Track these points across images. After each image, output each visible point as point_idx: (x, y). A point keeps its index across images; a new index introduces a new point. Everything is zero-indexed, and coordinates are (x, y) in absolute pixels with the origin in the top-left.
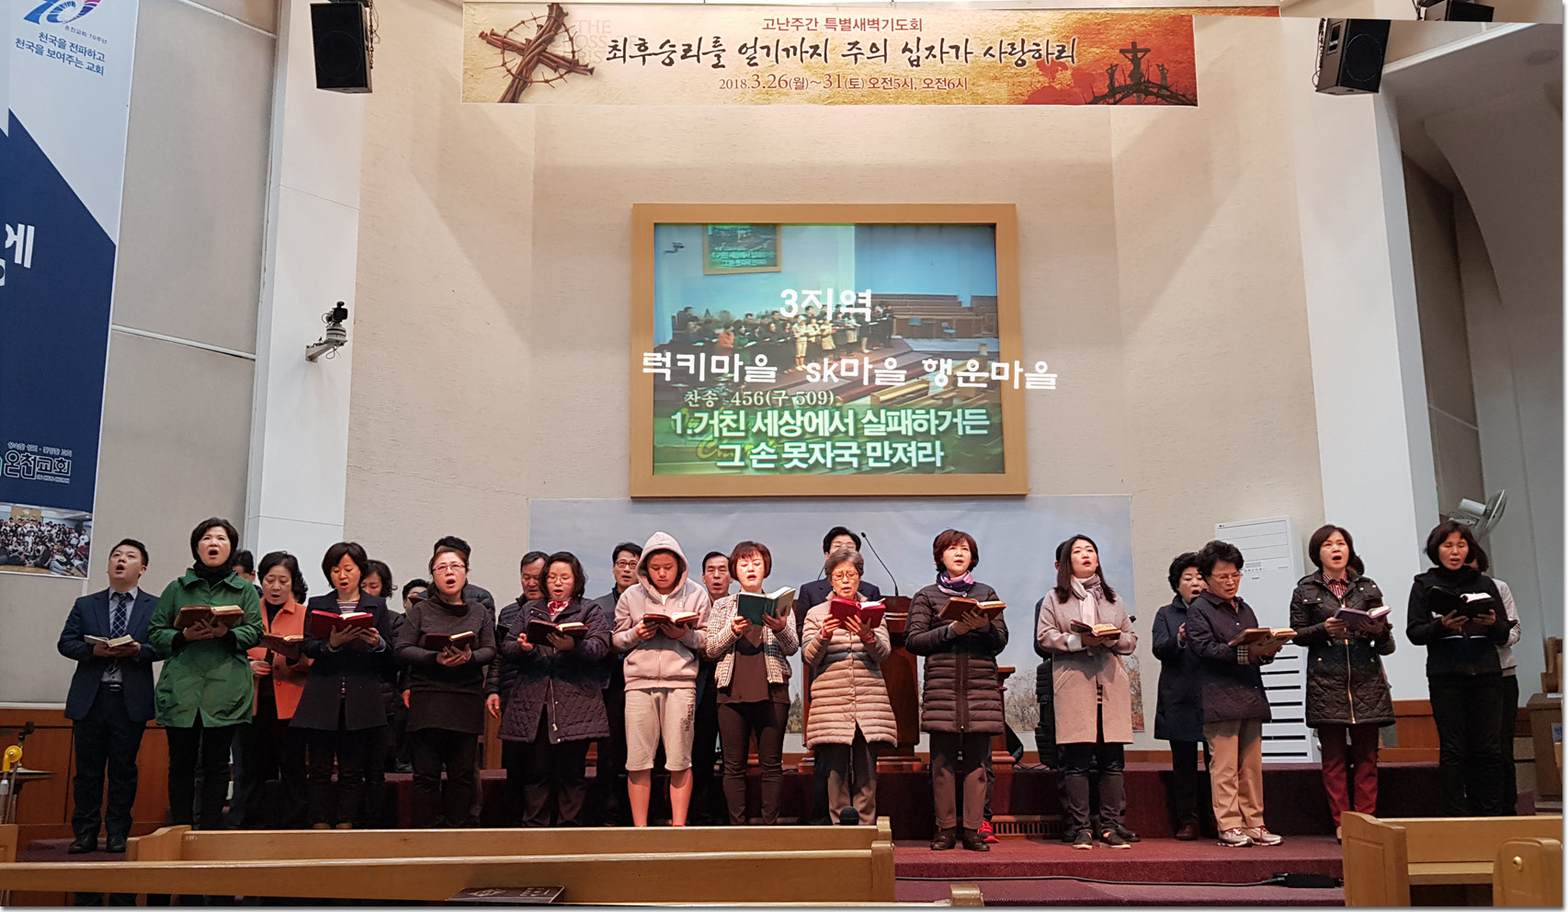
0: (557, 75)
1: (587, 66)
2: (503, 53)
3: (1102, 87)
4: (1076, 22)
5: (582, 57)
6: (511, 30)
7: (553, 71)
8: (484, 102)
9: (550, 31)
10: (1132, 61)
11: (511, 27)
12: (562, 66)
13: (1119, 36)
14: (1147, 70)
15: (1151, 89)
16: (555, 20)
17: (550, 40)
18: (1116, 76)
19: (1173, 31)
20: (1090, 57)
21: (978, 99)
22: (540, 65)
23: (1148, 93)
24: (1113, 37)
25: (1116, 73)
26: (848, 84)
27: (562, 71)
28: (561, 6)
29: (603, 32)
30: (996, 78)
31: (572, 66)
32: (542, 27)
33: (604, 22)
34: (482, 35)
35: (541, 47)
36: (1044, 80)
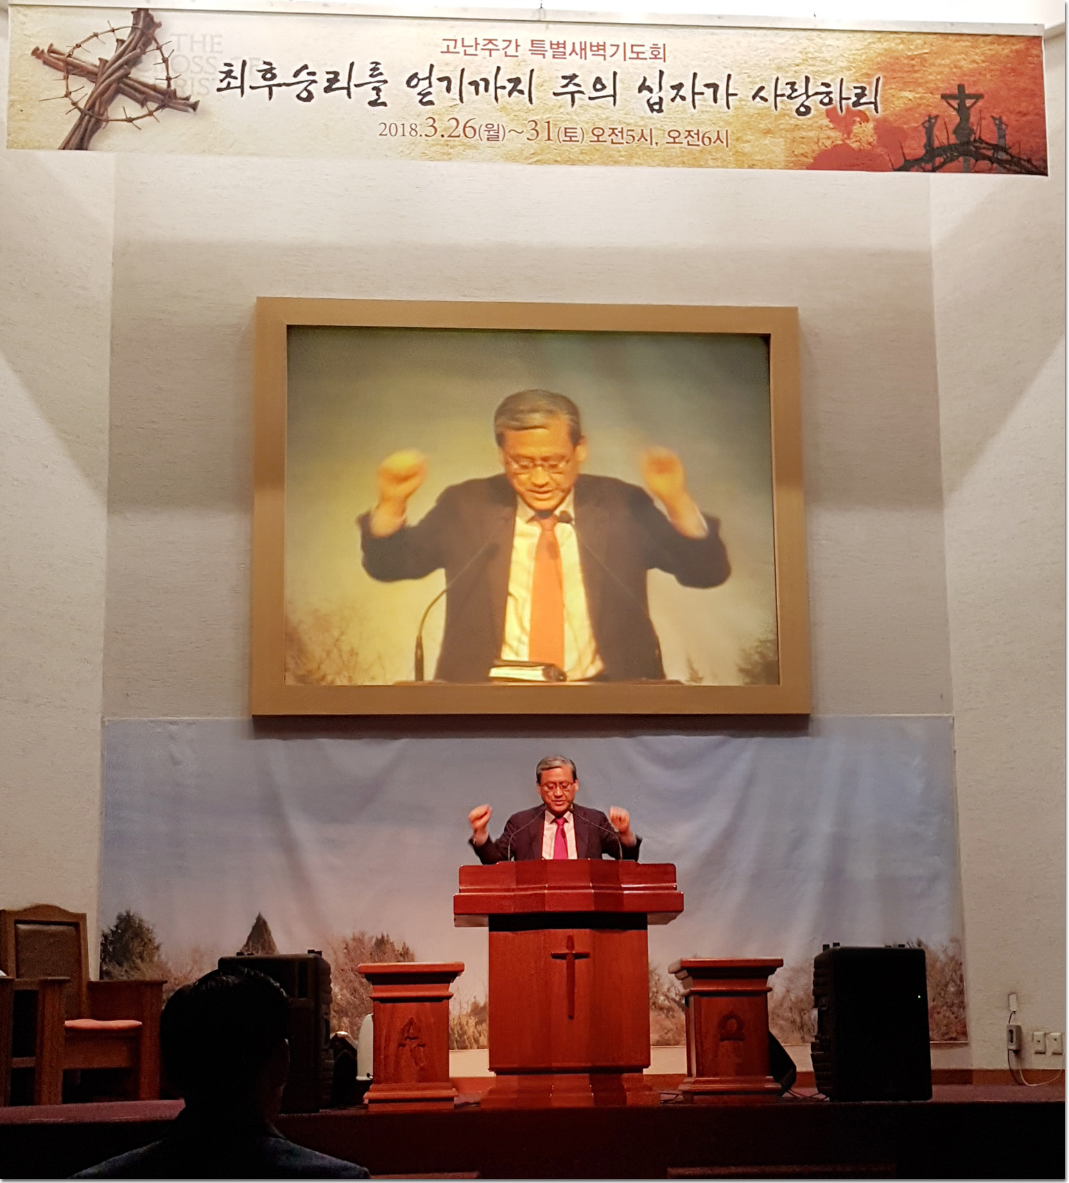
0: (145, 111)
1: (187, 99)
2: (66, 78)
3: (916, 148)
4: (880, 54)
5: (182, 87)
6: (78, 46)
7: (138, 106)
8: (39, 148)
9: (134, 49)
10: (958, 111)
11: (78, 42)
12: (153, 99)
13: (941, 75)
14: (979, 124)
15: (984, 151)
16: (142, 34)
17: (134, 62)
18: (936, 132)
19: (1013, 70)
20: (899, 104)
21: (745, 161)
22: (120, 97)
23: (979, 157)
24: (931, 77)
25: (936, 128)
26: (562, 137)
27: (152, 106)
28: (150, 12)
29: (212, 51)
30: (768, 132)
31: (167, 98)
32: (123, 42)
33: (212, 37)
34: (37, 53)
35: (121, 72)
36: (836, 136)
